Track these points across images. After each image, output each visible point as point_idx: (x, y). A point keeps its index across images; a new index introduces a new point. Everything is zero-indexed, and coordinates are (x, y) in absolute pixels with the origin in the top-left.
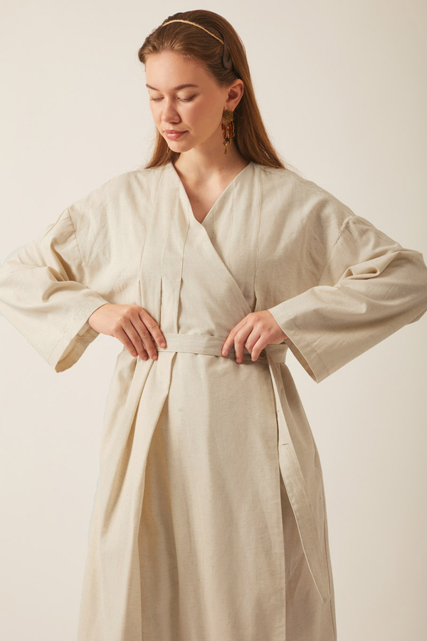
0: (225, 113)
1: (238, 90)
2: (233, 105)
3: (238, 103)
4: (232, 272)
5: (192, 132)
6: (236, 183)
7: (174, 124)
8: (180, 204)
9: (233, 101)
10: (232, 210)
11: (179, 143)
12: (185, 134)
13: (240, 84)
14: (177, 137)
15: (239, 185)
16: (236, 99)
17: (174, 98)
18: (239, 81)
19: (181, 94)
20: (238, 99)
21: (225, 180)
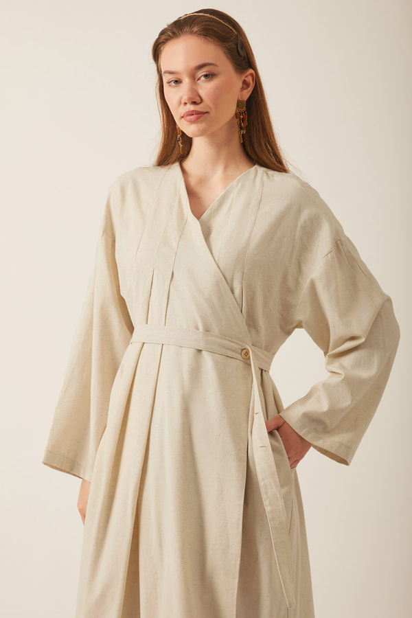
0: (239, 103)
1: (250, 79)
2: (246, 94)
3: (250, 93)
4: (221, 267)
5: (212, 113)
6: (238, 183)
7: (194, 103)
8: (180, 199)
9: (245, 91)
10: (230, 209)
11: (199, 125)
12: (206, 115)
13: (252, 74)
14: (198, 118)
15: (240, 185)
16: (249, 89)
17: (194, 78)
18: (251, 71)
19: (201, 73)
20: (251, 89)
21: (227, 179)
